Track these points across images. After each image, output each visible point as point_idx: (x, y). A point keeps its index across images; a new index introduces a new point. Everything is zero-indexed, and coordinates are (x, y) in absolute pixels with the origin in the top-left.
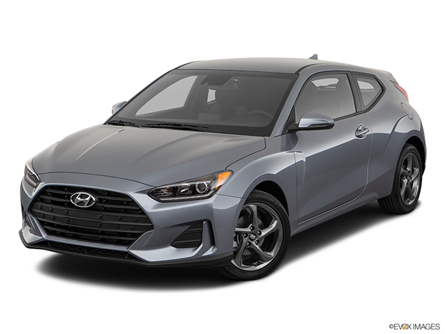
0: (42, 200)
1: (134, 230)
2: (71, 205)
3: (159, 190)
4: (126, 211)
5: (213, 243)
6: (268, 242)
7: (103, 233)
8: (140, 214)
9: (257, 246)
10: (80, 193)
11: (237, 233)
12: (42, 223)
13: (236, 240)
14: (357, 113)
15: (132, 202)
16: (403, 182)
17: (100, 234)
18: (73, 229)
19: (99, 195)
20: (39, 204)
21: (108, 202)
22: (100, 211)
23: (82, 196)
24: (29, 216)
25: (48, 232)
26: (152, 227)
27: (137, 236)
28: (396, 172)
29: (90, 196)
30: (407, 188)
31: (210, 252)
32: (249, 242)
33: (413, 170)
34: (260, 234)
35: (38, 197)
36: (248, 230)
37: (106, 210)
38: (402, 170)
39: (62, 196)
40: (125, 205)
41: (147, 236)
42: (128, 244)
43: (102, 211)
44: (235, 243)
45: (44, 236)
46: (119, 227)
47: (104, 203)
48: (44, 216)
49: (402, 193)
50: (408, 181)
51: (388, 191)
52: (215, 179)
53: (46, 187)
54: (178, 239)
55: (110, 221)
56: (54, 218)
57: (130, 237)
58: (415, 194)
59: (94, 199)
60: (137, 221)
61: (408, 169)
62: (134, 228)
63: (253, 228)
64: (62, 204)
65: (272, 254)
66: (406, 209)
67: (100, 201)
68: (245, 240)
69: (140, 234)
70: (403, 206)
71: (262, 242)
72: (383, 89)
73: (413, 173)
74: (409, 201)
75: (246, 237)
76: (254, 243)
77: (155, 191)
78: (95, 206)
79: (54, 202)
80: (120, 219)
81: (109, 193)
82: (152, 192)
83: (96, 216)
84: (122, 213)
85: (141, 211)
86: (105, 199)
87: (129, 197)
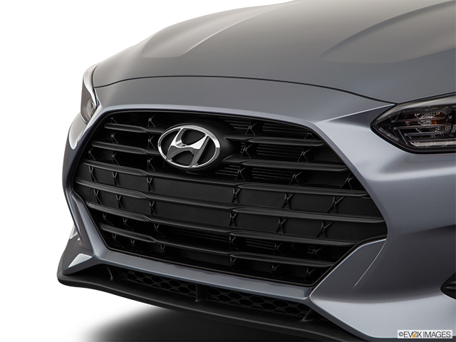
1: (327, 237)
2: (159, 163)
3: (410, 114)
4: (305, 178)
7: (241, 244)
8: (346, 187)
10: (182, 128)
12: (95, 217)
15: (324, 151)
17: (232, 248)
18: (166, 232)
19: (233, 131)
20: (91, 165)
21: (254, 151)
22: (231, 179)
23: (186, 137)
25: (112, 242)
26: (380, 230)
27: (335, 255)
29: (208, 133)
35: (89, 146)
37: (248, 174)
39: (140, 140)
40: (303, 159)
41: (367, 255)
42: (309, 279)
43: (240, 178)
46: (284, 225)
47: (245, 155)
48: (100, 198)
53: (106, 118)
56: (122, 202)
57: (314, 258)
59: (218, 145)
60: (335, 209)
62: (327, 229)
64: (140, 162)
67: (234, 148)
69: (346, 250)
77: (394, 116)
78: (219, 165)
79: (123, 159)
80: (288, 204)
81: (260, 126)
82: (387, 121)
83: (221, 193)
84: (294, 182)
85: (348, 178)
86: (248, 144)
87: (313, 135)
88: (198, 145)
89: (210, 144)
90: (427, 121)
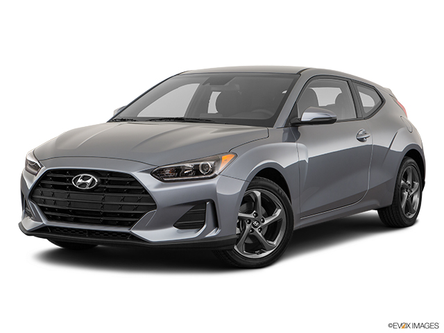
0: (44, 186)
1: (136, 210)
2: (73, 188)
3: (162, 170)
4: (129, 191)
5: (216, 225)
6: (271, 231)
7: (105, 214)
8: (143, 193)
9: (260, 234)
10: (82, 175)
11: (240, 218)
12: (42, 209)
13: (239, 227)
14: (358, 119)
15: (135, 182)
16: (403, 195)
17: (102, 216)
18: (74, 212)
19: (101, 176)
20: (39, 190)
21: (110, 183)
22: (102, 192)
23: (84, 178)
24: (30, 203)
25: (49, 218)
26: (155, 207)
27: (139, 216)
28: (396, 184)
29: (93, 177)
30: (407, 201)
31: (213, 233)
32: (252, 229)
33: (413, 184)
34: (264, 221)
35: (39, 183)
36: (251, 216)
37: (108, 191)
38: (402, 182)
39: (64, 180)
40: (128, 185)
41: (150, 215)
42: (130, 225)
43: (105, 192)
44: (238, 229)
45: (45, 222)
46: (121, 207)
47: (107, 184)
48: (45, 202)
49: (403, 205)
50: (409, 194)
51: (389, 202)
52: (218, 161)
53: (48, 172)
54: (182, 219)
55: (113, 202)
56: (55, 203)
57: (132, 217)
58: (415, 208)
59: (96, 181)
60: (139, 201)
61: (409, 182)
62: (137, 208)
63: (257, 215)
64: (63, 188)
65: (275, 243)
66: (407, 222)
67: (102, 182)
68: (248, 227)
69: (143, 214)
70: (404, 219)
71: (265, 231)
72: (383, 101)
73: (413, 187)
74: (409, 215)
75: (249, 223)
76: (257, 230)
77: (157, 170)
78: (96, 187)
79: (55, 187)
80: (123, 200)
81: (112, 174)
82: (155, 172)
83: (98, 198)
84: (125, 193)
85: (144, 191)
86: (107, 180)
87: (132, 177)
88: (89, 181)
89: (94, 180)
90: (167, 172)
